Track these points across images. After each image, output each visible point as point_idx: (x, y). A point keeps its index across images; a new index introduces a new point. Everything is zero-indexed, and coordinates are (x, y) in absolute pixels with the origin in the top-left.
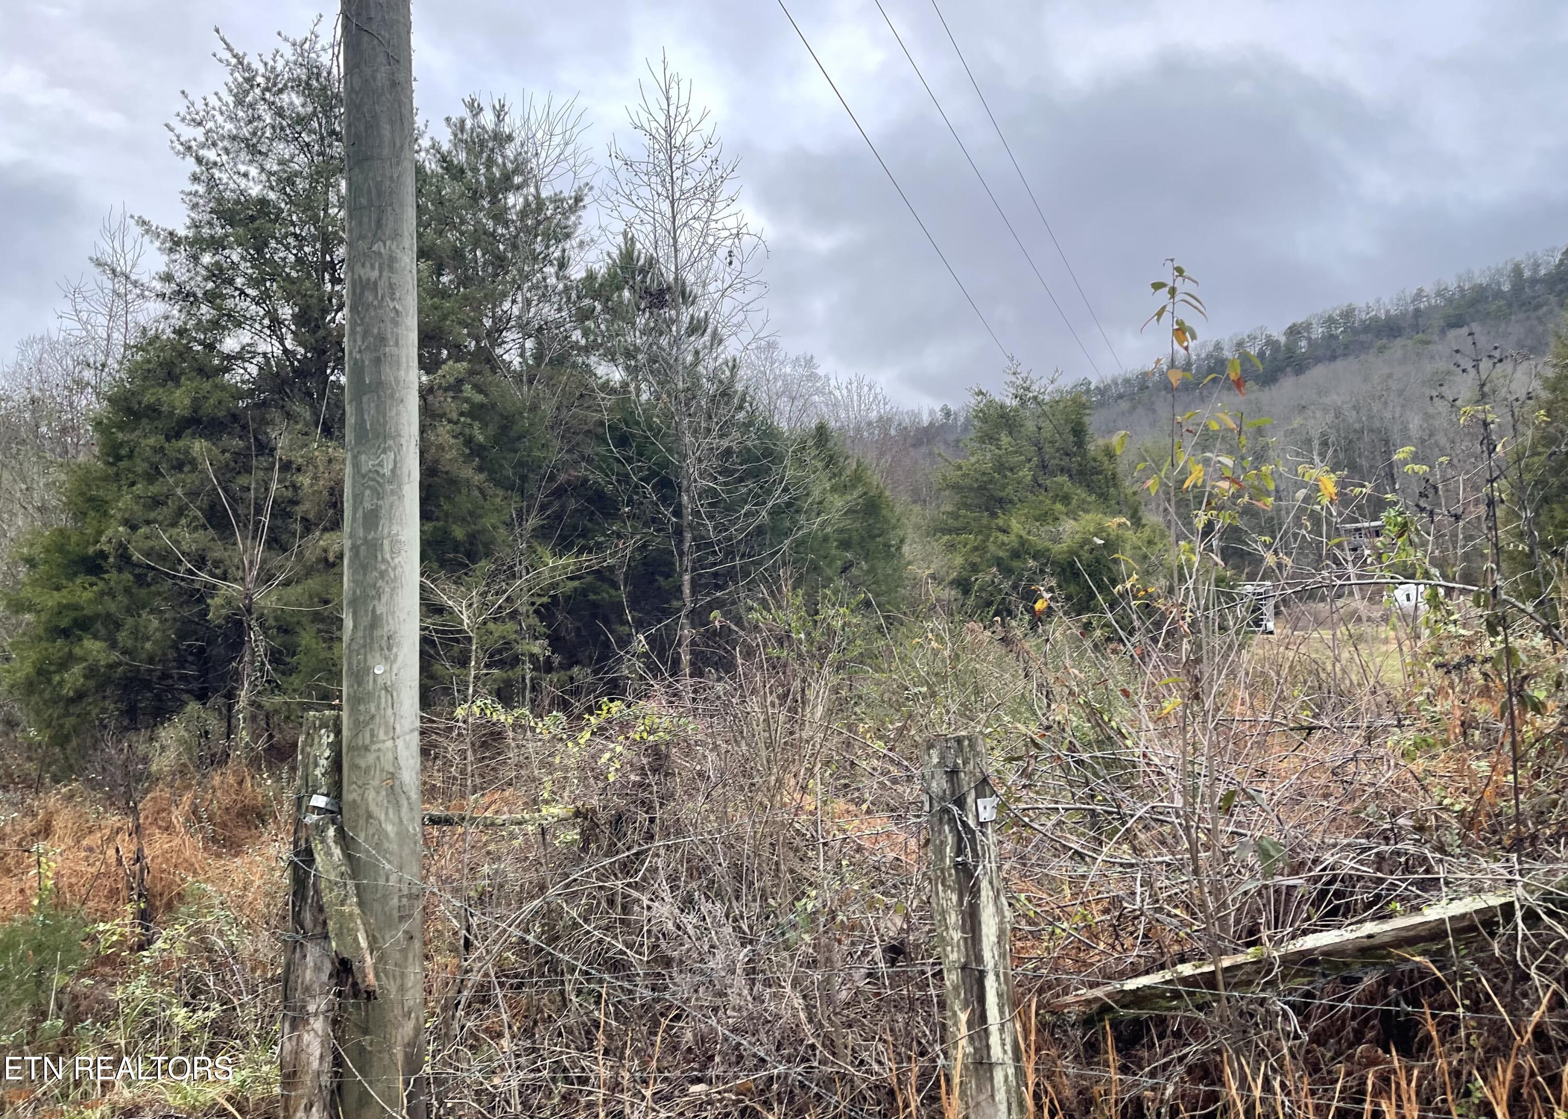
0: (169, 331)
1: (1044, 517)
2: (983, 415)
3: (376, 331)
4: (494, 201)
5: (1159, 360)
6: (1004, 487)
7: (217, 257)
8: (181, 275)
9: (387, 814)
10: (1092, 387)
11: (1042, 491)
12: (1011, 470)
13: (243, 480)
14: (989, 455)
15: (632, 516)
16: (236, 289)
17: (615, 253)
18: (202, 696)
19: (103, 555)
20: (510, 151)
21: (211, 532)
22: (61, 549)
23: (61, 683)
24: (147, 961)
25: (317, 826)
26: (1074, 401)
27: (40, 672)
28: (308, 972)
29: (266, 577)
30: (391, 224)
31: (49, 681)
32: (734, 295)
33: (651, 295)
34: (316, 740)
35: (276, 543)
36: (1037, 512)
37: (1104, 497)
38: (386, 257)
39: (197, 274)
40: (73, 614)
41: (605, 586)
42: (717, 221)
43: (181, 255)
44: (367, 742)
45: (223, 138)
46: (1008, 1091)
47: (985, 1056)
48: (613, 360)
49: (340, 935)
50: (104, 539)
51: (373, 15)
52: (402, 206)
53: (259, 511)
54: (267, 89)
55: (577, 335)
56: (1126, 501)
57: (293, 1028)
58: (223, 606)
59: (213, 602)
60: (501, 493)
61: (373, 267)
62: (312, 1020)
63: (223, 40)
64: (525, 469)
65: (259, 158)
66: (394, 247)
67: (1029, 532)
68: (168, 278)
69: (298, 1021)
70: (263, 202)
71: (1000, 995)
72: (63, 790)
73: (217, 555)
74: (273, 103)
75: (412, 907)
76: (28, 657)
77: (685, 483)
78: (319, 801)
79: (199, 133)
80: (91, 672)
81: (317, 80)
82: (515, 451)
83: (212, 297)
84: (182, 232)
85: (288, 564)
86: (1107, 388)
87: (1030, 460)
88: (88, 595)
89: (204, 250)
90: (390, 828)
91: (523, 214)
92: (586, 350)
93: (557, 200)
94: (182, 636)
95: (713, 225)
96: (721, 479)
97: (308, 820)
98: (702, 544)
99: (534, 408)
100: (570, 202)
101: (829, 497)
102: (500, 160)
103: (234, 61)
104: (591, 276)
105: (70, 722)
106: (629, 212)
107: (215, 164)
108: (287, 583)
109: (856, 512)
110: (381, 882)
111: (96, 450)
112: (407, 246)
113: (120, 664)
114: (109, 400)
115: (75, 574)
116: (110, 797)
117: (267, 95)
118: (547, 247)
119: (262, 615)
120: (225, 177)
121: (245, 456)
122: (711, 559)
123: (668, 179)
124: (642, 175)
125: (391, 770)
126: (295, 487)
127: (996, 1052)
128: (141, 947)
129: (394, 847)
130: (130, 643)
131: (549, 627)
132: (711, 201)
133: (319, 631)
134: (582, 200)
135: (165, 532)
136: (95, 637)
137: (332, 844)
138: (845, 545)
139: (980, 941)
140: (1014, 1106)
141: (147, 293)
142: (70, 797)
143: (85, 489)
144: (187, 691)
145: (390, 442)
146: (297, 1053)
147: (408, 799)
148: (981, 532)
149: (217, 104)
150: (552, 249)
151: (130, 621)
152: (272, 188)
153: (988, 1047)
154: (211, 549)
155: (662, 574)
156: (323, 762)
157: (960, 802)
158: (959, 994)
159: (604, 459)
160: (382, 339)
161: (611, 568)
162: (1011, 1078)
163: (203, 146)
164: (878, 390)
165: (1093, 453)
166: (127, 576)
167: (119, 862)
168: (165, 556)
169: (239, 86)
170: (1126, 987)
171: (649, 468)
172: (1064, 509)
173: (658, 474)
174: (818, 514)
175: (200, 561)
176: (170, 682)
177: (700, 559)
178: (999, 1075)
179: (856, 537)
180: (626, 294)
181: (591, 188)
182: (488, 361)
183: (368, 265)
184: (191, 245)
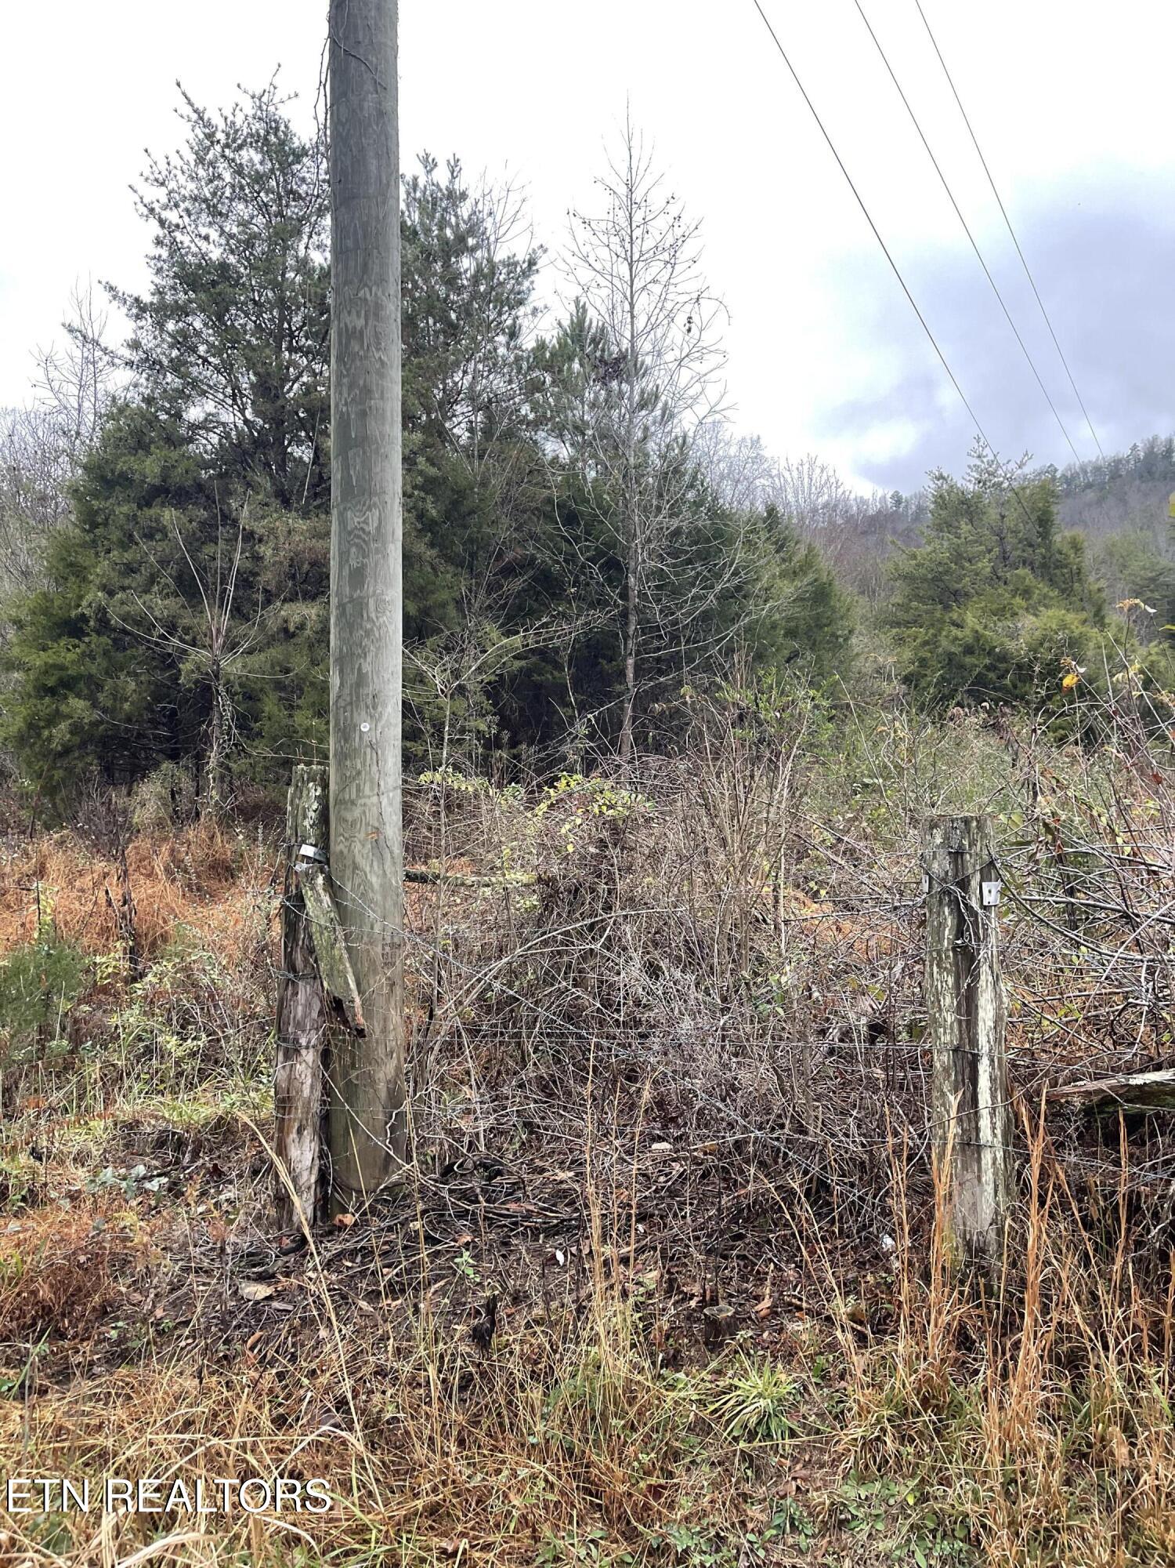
0: (138, 399)
1: (1001, 612)
2: (941, 501)
3: (361, 382)
4: (447, 265)
5: (1135, 446)
6: (960, 579)
7: (181, 324)
8: (148, 341)
9: (371, 866)
10: (1058, 475)
11: (1001, 583)
12: (970, 561)
13: (209, 549)
14: (946, 544)
15: (578, 597)
16: (200, 357)
17: (566, 323)
18: (174, 756)
19: (83, 618)
20: (465, 210)
21: (182, 599)
22: (46, 612)
23: (50, 738)
24: (140, 992)
25: (307, 874)
26: (1042, 487)
27: (31, 726)
28: (300, 1008)
29: (231, 646)
30: (376, 269)
31: (39, 735)
32: (691, 365)
33: (606, 364)
34: (305, 793)
35: (239, 613)
36: (995, 606)
37: (1067, 592)
38: (372, 304)
39: (163, 340)
40: (57, 674)
41: (549, 667)
42: (676, 285)
43: (147, 321)
44: (354, 796)
45: (184, 199)
46: (995, 1174)
47: (974, 1137)
48: (561, 436)
49: (330, 976)
50: (84, 603)
51: (361, 38)
52: (387, 250)
53: (224, 581)
54: (227, 146)
55: (525, 409)
56: (1090, 599)
57: (287, 1058)
58: (193, 671)
59: (185, 667)
60: (451, 568)
61: (358, 316)
62: (304, 1052)
63: (184, 94)
64: (477, 547)
65: (218, 219)
66: (380, 293)
67: (986, 627)
68: (135, 345)
69: (292, 1051)
70: (223, 266)
71: (992, 1080)
72: (56, 836)
73: (186, 622)
74: (233, 160)
75: (393, 955)
76: (20, 713)
77: (632, 564)
78: (308, 850)
79: (161, 194)
80: (75, 729)
81: (276, 135)
82: (465, 527)
83: (177, 366)
84: (147, 298)
85: (251, 633)
86: (1075, 476)
87: (990, 551)
88: (71, 656)
89: (169, 317)
90: (374, 880)
91: (476, 280)
92: (536, 425)
93: (511, 264)
94: (157, 699)
95: (672, 288)
96: (670, 561)
97: (297, 868)
98: (648, 628)
99: (484, 484)
100: (525, 265)
101: (779, 583)
102: (453, 220)
103: (194, 117)
104: (541, 346)
105: (58, 774)
106: (585, 275)
107: (177, 226)
108: (250, 652)
109: (803, 599)
110: (366, 929)
111: (73, 518)
112: (392, 292)
113: (101, 722)
114: (85, 468)
115: (60, 636)
116: (95, 846)
117: (227, 151)
118: (500, 314)
119: (228, 682)
120: (186, 240)
121: (211, 526)
122: (656, 643)
123: (628, 239)
124: (600, 235)
125: (376, 824)
126: (257, 558)
127: (986, 1135)
128: (134, 980)
129: (378, 897)
130: (109, 704)
131: (494, 705)
132: (671, 263)
133: (281, 699)
134: (535, 264)
135: (140, 597)
136: (78, 696)
137: (321, 892)
138: (791, 633)
139: (976, 1024)
140: (1001, 1188)
141: (116, 361)
142: (61, 843)
143: (65, 554)
144: (161, 751)
145: (375, 499)
146: (290, 1079)
147: (391, 853)
148: (933, 625)
149: (179, 163)
150: (504, 317)
151: (109, 685)
152: (232, 252)
153: (977, 1129)
154: (181, 617)
155: (604, 657)
156: (311, 814)
157: (964, 884)
158: (949, 1076)
159: (551, 538)
160: (367, 391)
161: (556, 650)
162: (1000, 1161)
163: (165, 207)
164: (831, 473)
165: (1058, 545)
166: (105, 640)
167: (109, 903)
168: (140, 621)
169: (201, 142)
170: (1132, 1082)
171: (597, 548)
172: (1024, 604)
173: (605, 554)
174: (766, 601)
175: (172, 628)
176: (145, 741)
177: (645, 643)
178: (987, 1157)
179: (803, 627)
180: (576, 366)
181: (545, 251)
182: (440, 434)
183: (354, 312)
184: (157, 311)
